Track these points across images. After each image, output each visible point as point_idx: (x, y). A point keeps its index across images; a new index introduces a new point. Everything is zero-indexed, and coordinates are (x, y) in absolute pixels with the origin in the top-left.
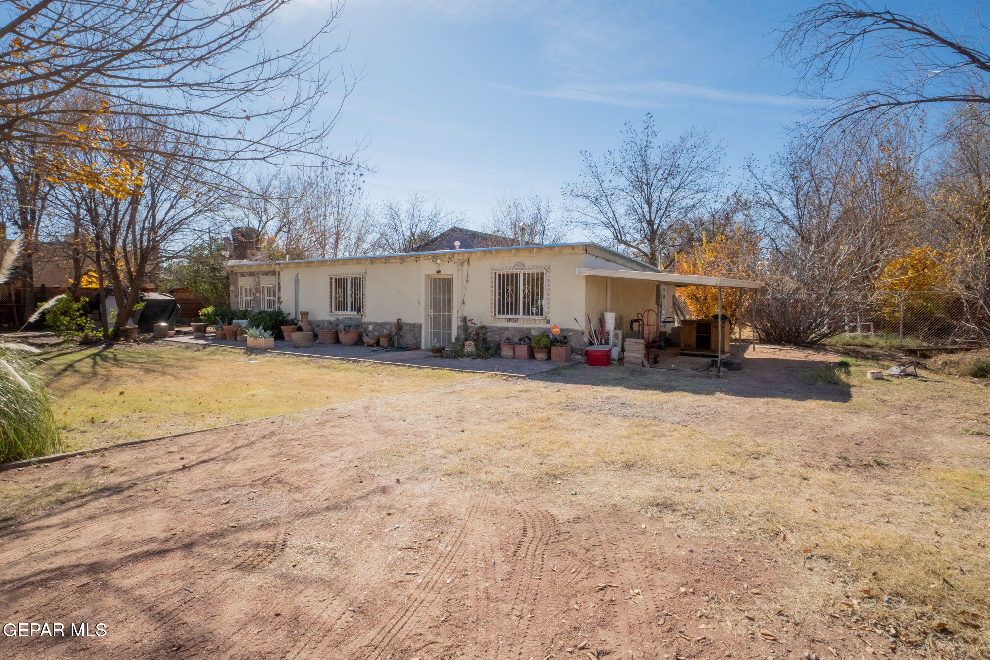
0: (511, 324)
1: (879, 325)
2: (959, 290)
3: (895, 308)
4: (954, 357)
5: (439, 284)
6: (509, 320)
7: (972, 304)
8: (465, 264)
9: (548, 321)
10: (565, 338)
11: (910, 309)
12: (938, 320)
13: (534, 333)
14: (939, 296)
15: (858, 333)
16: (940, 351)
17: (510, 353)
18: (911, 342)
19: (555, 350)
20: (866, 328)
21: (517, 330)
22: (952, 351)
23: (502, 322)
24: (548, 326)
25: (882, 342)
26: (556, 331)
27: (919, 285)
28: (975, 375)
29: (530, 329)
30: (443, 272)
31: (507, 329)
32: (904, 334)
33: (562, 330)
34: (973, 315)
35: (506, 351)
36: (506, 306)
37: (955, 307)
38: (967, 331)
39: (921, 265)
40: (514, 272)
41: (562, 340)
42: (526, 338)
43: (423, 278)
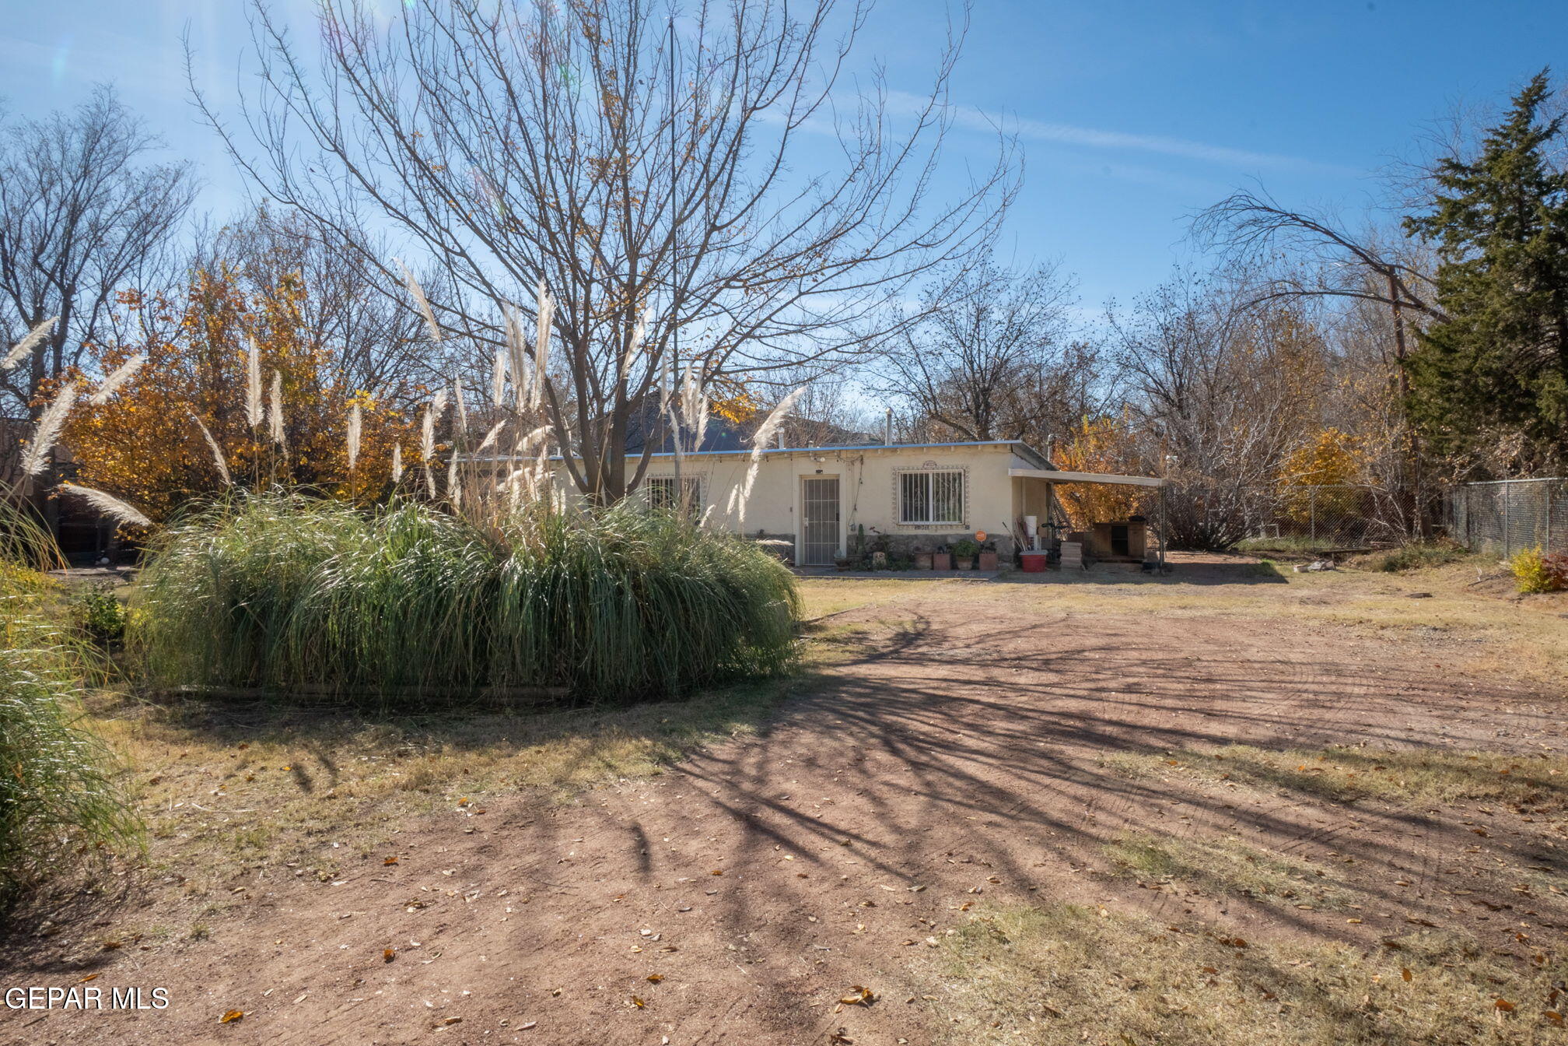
0: (920, 532)
1: (1286, 526)
2: (1370, 482)
3: (1303, 506)
4: (1368, 558)
5: (818, 487)
6: (918, 527)
7: (1382, 499)
8: (857, 464)
9: (967, 527)
10: (992, 544)
11: (1319, 505)
12: (1350, 518)
13: (950, 541)
14: (1350, 491)
15: (1263, 536)
16: (1354, 553)
17: (928, 564)
18: (1324, 545)
19: (983, 558)
20: (1270, 531)
21: (927, 537)
22: (1366, 552)
23: (909, 529)
24: (967, 532)
25: (1293, 546)
26: (981, 538)
27: (1329, 479)
28: (1385, 569)
29: (945, 537)
30: (825, 472)
31: (916, 537)
32: (1317, 538)
33: (988, 536)
34: (1384, 511)
35: (924, 562)
36: (913, 508)
37: (1366, 503)
38: (1379, 529)
39: (1328, 453)
40: (924, 472)
41: (990, 545)
42: (941, 546)
43: (796, 480)
